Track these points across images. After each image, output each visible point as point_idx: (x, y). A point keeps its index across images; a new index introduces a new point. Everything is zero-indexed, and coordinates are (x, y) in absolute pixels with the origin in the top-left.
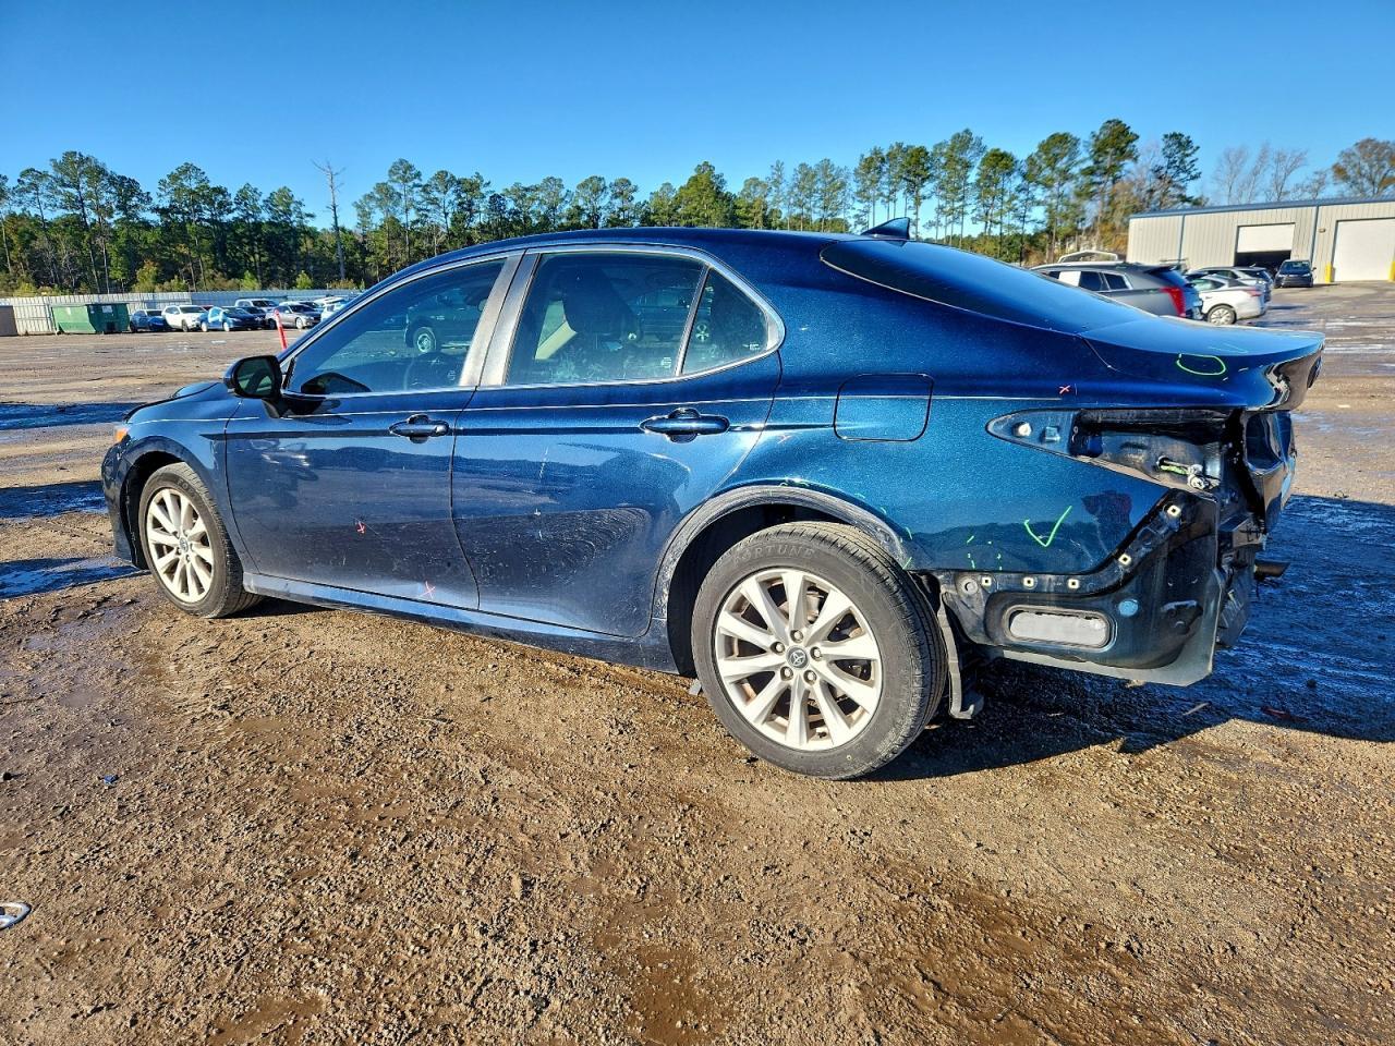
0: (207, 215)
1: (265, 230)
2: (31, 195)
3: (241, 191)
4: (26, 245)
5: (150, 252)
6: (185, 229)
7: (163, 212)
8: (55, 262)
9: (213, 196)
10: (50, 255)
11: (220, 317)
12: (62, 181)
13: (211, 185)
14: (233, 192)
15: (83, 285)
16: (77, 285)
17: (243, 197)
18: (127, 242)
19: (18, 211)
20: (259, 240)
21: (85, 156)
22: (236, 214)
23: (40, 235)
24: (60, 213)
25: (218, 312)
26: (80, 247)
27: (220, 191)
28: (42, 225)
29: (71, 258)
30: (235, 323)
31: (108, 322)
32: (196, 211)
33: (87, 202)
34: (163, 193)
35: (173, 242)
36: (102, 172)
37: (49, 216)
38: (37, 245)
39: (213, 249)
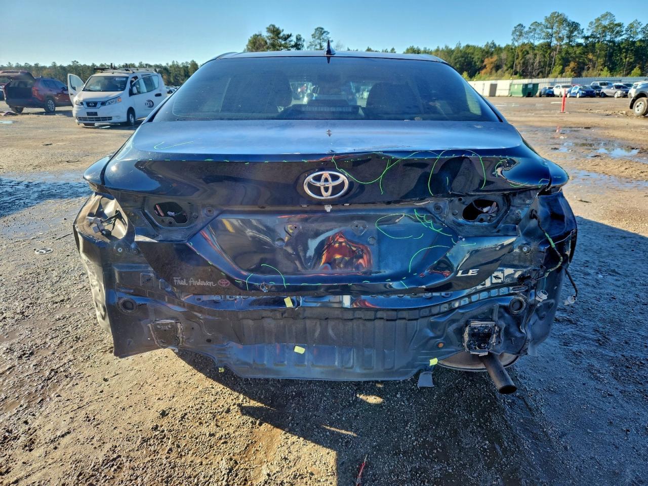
0: (608, 38)
1: (638, 44)
2: (532, 34)
3: (631, 24)
4: (523, 57)
5: (574, 59)
6: (595, 46)
7: (587, 38)
8: (533, 64)
9: (615, 28)
10: (531, 61)
11: (576, 91)
12: (547, 26)
13: (616, 22)
14: (626, 25)
15: (541, 74)
16: (538, 74)
17: (631, 26)
18: (566, 54)
19: (526, 42)
20: (632, 50)
21: (560, 13)
22: (624, 37)
23: (531, 52)
24: (542, 41)
25: (577, 87)
26: (544, 56)
27: (619, 25)
28: (533, 47)
29: (540, 62)
30: (582, 93)
31: (529, 92)
32: (603, 36)
33: (554, 35)
34: (590, 28)
35: (587, 52)
36: (565, 20)
37: (537, 43)
38: (528, 57)
39: (606, 56)
